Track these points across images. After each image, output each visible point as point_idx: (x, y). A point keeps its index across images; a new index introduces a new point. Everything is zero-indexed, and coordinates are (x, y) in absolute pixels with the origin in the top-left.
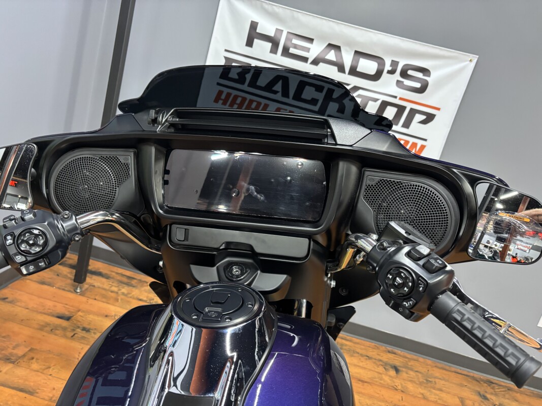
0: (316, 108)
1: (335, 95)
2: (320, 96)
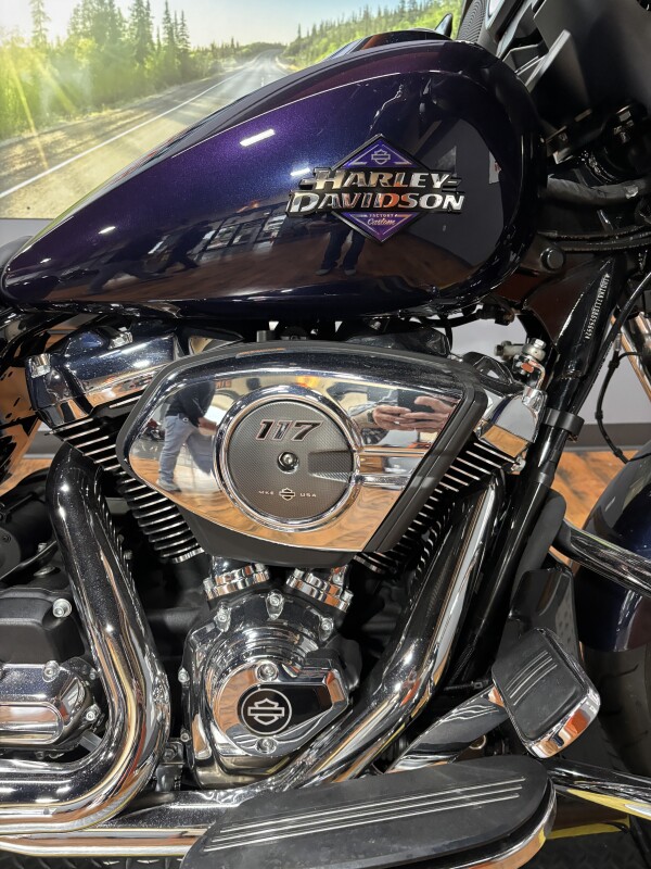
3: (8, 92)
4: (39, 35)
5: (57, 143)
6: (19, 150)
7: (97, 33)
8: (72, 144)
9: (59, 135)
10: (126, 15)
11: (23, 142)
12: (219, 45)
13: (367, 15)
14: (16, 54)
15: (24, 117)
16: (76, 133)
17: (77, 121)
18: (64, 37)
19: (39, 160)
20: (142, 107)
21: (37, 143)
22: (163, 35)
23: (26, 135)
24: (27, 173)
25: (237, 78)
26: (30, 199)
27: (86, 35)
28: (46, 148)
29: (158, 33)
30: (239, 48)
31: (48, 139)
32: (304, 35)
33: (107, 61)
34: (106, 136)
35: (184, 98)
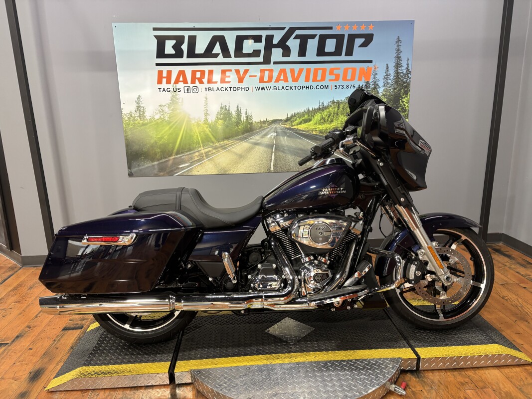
3: (195, 137)
4: (206, 120)
5: (210, 151)
6: (197, 154)
7: (224, 119)
8: (214, 151)
9: (210, 149)
10: (234, 113)
11: (198, 151)
12: (262, 120)
13: (308, 110)
14: (198, 125)
15: (199, 144)
16: (216, 148)
17: (217, 144)
18: (214, 120)
19: (203, 157)
20: (237, 140)
21: (203, 151)
22: (245, 118)
23: (199, 149)
24: (199, 161)
25: (268, 130)
26: (198, 169)
27: (221, 119)
28: (206, 153)
29: (243, 118)
30: (268, 121)
31: (207, 150)
32: (289, 116)
33: (227, 127)
34: (225, 148)
35: (251, 136)
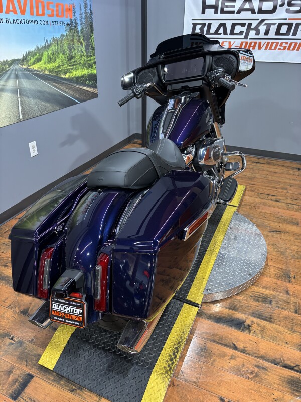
0: (243, 36)
1: (253, 26)
2: (244, 29)
